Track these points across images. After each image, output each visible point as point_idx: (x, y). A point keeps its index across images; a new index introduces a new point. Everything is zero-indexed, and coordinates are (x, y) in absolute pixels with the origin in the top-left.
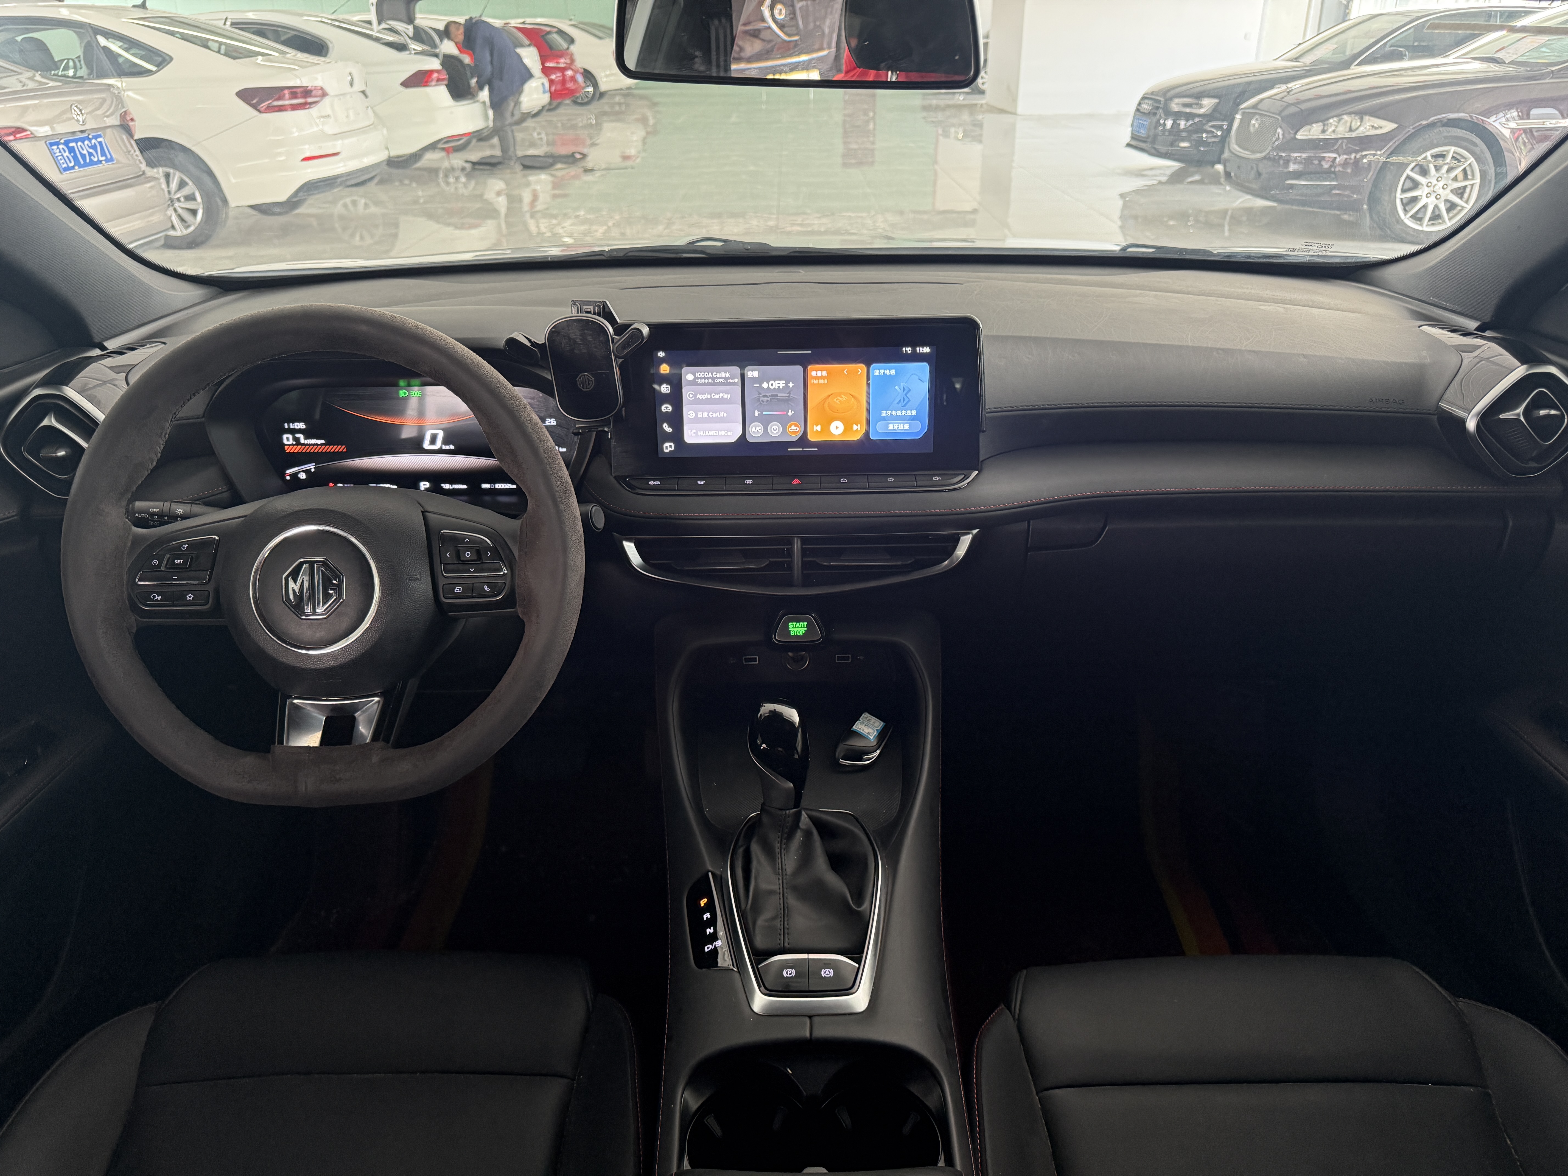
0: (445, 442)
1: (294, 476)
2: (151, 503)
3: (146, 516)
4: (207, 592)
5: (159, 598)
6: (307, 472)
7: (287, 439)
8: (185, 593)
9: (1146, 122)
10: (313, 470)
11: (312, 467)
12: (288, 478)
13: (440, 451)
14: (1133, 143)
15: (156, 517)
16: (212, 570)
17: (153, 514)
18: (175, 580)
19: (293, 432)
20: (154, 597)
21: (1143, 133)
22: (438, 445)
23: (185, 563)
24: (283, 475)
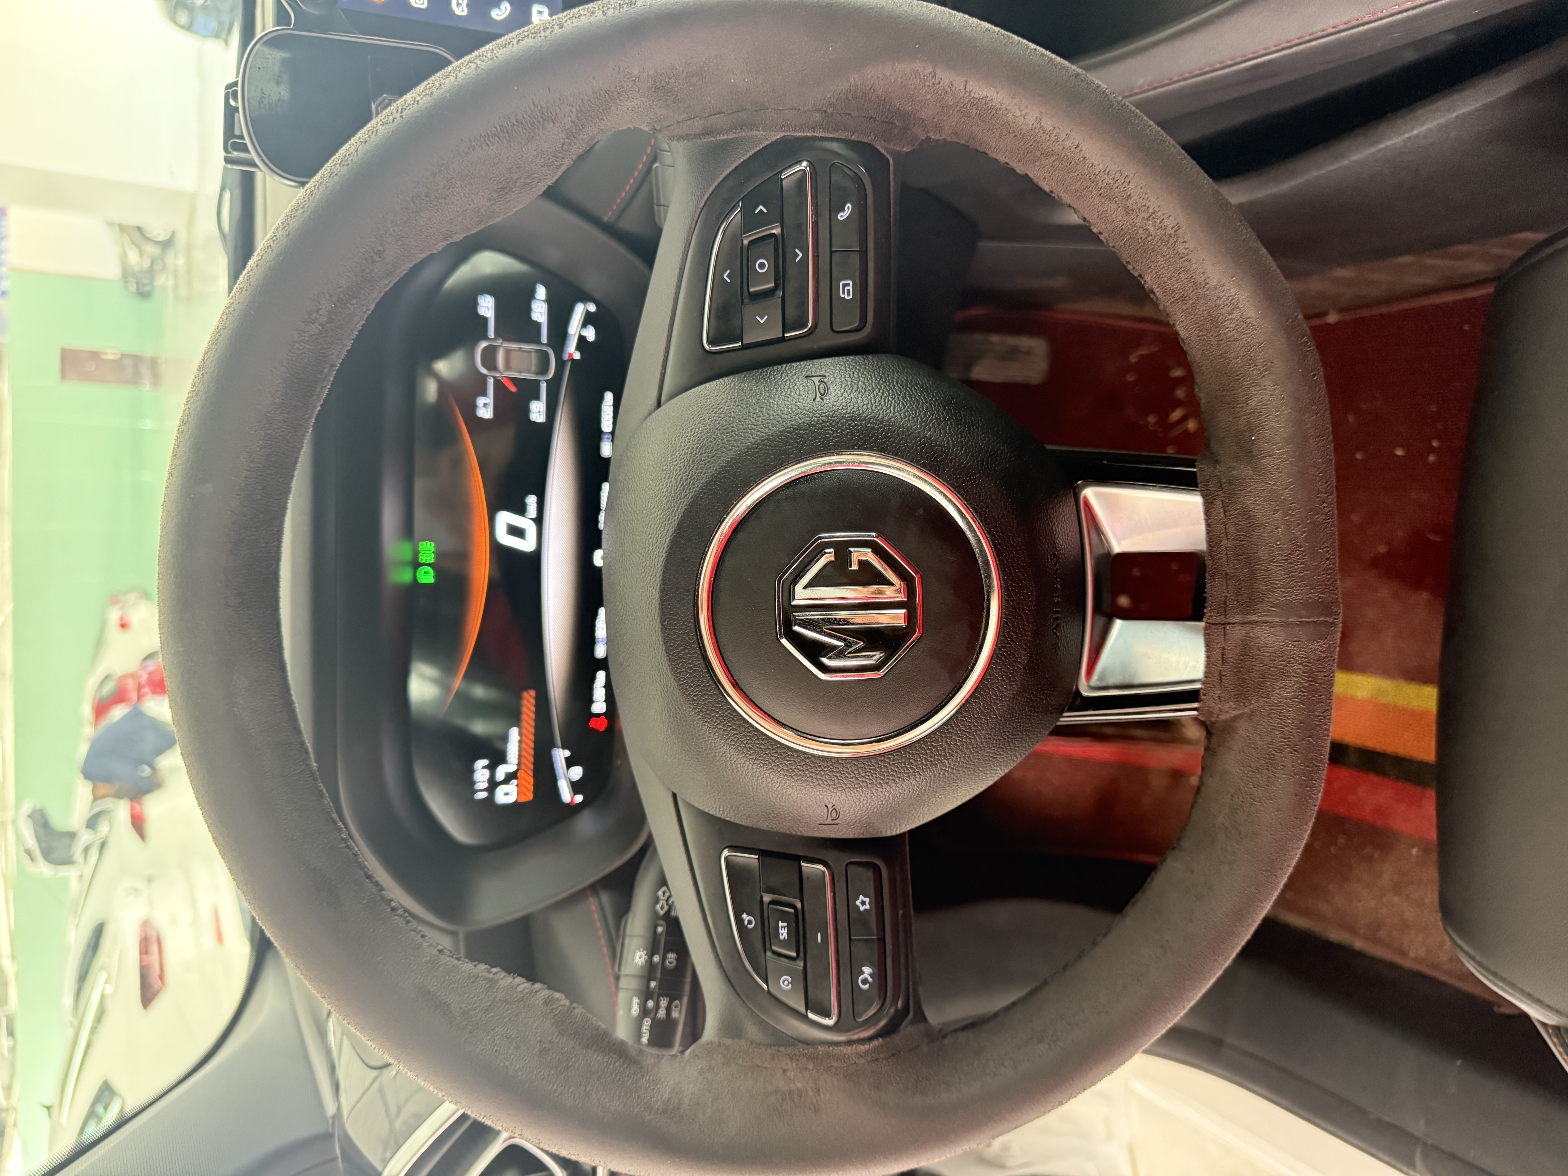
0: (521, 510)
1: (576, 787)
2: (621, 1013)
3: (647, 1023)
4: (850, 868)
5: (867, 970)
6: (570, 763)
7: (507, 795)
8: (853, 915)
9: (200, 18)
10: (567, 753)
11: (560, 755)
12: (579, 798)
13: (539, 521)
14: (224, 35)
15: (650, 1004)
16: (798, 859)
17: (644, 1012)
18: (825, 938)
19: (493, 784)
20: (865, 981)
21: (214, 25)
22: (526, 523)
23: (784, 917)
24: (573, 810)
